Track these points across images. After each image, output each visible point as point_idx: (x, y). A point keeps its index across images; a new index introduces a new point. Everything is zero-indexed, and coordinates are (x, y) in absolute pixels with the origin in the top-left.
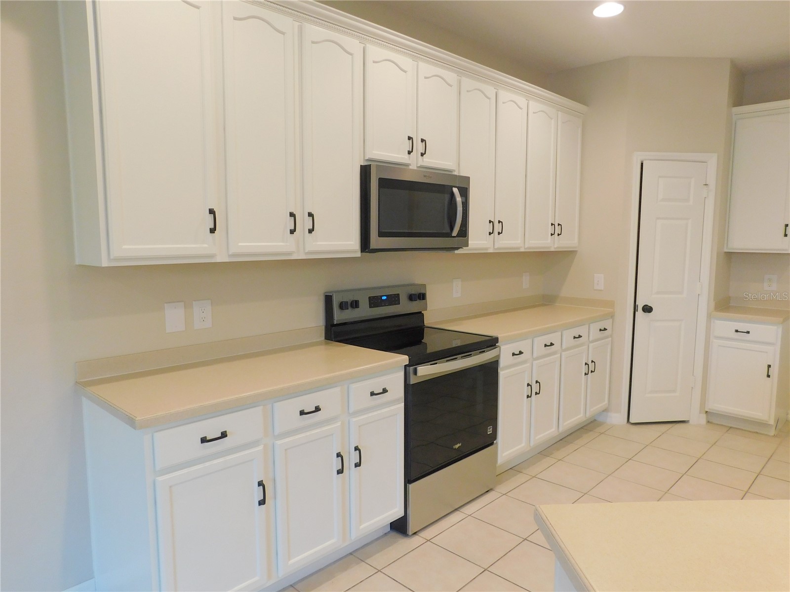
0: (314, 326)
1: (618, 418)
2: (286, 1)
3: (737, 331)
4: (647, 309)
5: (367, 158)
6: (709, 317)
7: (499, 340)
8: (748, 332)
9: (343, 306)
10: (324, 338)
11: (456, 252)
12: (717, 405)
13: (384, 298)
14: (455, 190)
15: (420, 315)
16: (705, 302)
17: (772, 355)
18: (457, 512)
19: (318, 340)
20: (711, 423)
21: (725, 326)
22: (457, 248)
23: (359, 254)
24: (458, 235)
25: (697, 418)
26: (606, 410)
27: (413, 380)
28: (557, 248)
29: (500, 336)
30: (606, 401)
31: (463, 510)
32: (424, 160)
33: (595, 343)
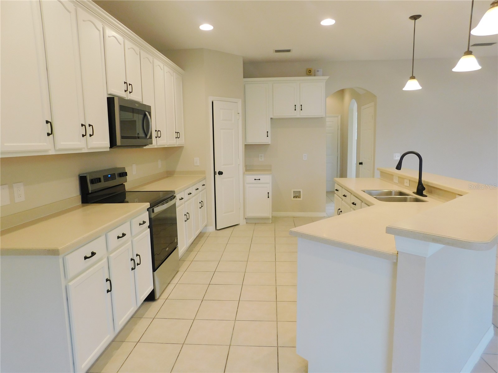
0: (75, 196)
1: (212, 228)
2: (82, 1)
3: (255, 179)
4: (220, 173)
5: (109, 93)
6: (244, 174)
7: (176, 192)
8: (259, 179)
9: (93, 182)
10: (81, 203)
11: (145, 147)
12: (250, 214)
13: (109, 176)
14: (147, 113)
15: (123, 185)
16: (241, 168)
17: (269, 189)
18: (170, 285)
19: (79, 204)
20: (248, 223)
21: (250, 178)
22: (145, 145)
23: (108, 150)
24: (149, 138)
25: (242, 222)
26: (206, 226)
27: (153, 215)
28: (178, 145)
29: (175, 190)
30: (206, 222)
31: (172, 282)
32: (131, 95)
33: (202, 192)
